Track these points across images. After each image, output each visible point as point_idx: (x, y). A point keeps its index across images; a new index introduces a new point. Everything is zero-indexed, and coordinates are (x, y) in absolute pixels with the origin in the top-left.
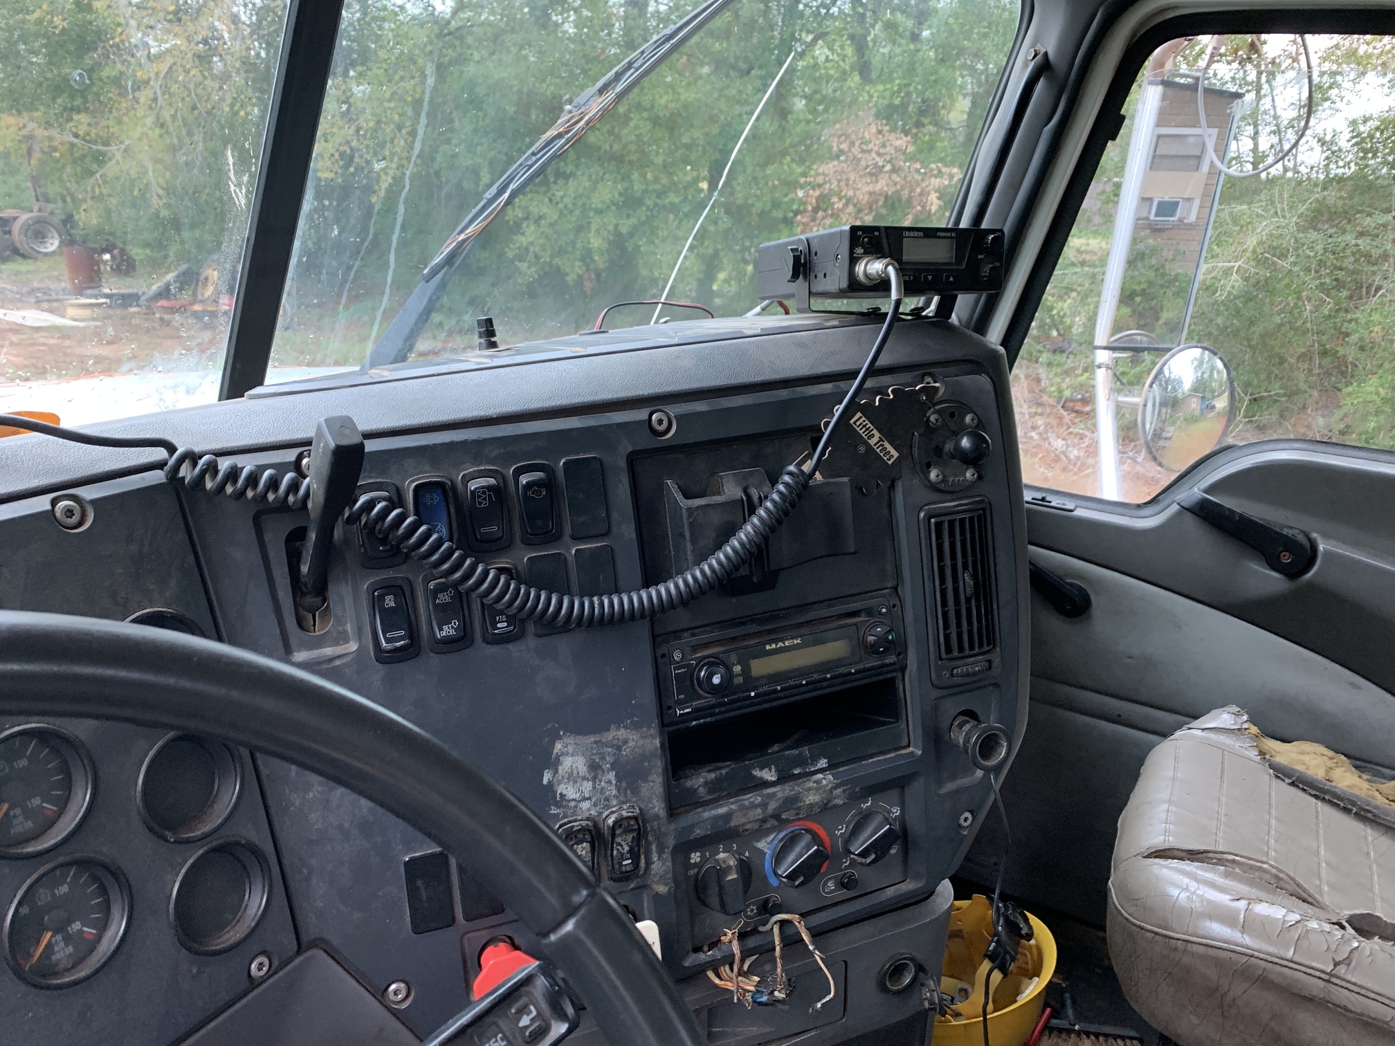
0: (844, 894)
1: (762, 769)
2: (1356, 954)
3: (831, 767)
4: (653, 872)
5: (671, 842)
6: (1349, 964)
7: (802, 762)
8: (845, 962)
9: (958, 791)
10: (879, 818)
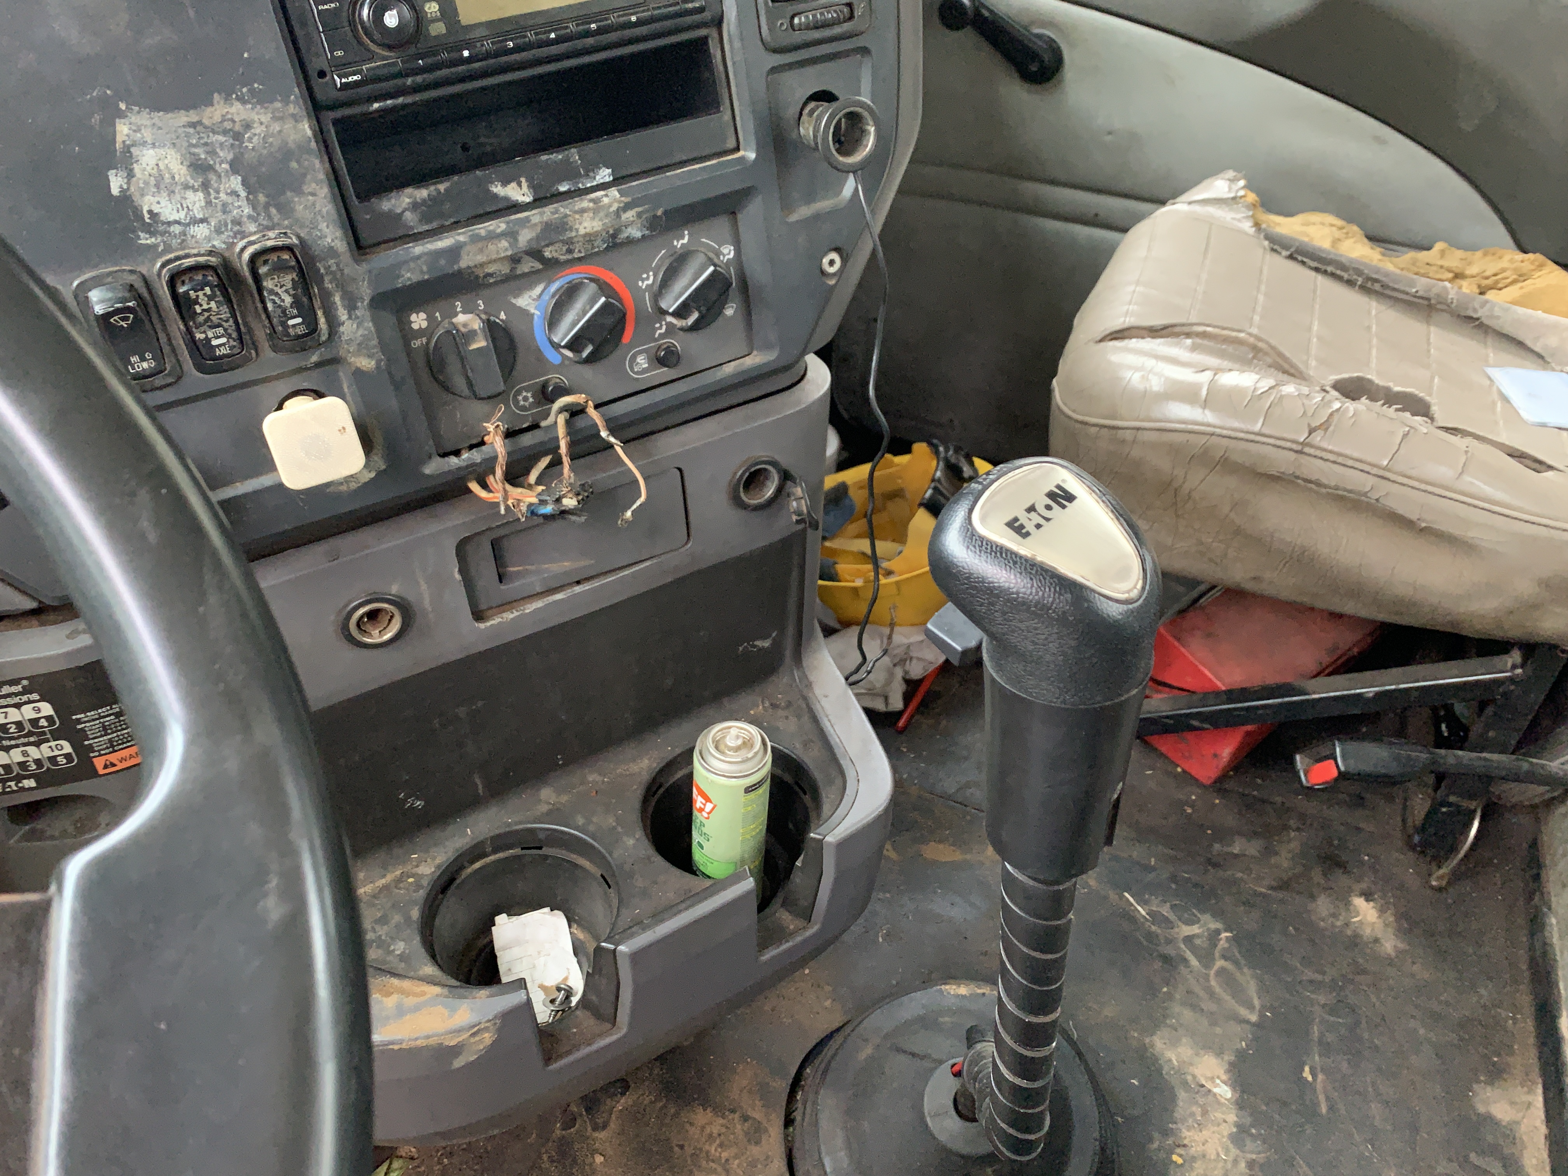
0: (663, 373)
1: (505, 183)
2: (1336, 417)
3: (617, 181)
4: (345, 338)
5: (366, 292)
6: (1326, 429)
7: (571, 174)
8: (680, 470)
9: (817, 217)
10: (700, 259)
